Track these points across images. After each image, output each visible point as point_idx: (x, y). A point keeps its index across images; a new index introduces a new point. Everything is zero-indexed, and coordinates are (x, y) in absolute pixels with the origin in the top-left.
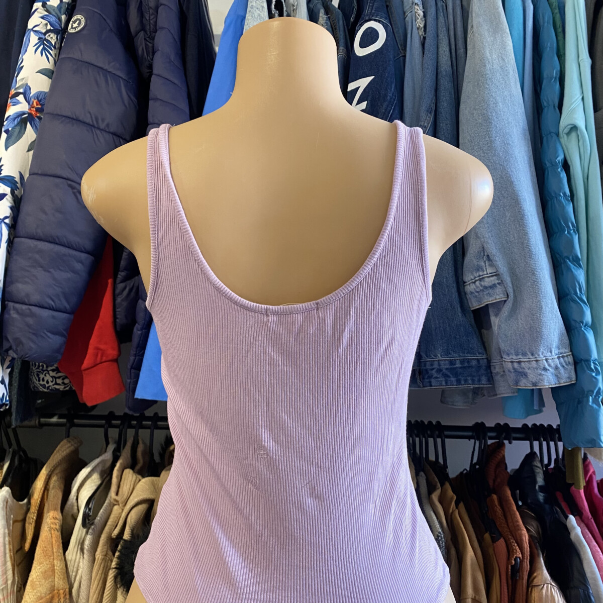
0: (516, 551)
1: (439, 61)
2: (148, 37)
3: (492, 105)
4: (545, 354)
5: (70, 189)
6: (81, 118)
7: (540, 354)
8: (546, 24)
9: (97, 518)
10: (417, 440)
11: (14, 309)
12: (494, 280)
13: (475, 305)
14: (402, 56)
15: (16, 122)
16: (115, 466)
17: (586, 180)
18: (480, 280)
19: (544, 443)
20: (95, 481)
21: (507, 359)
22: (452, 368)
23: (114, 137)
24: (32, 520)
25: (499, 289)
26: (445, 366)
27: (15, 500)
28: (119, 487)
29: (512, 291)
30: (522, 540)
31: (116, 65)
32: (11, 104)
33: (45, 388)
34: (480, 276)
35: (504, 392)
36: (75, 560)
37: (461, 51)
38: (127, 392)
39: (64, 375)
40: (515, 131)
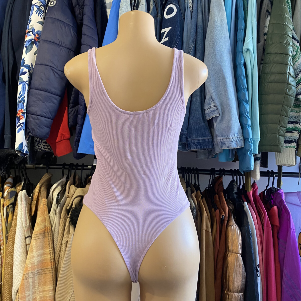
0: (223, 213)
1: (198, 21)
2: (80, 8)
3: (216, 40)
4: (232, 136)
5: (52, 70)
6: (55, 42)
7: (230, 136)
8: (240, 7)
9: (61, 201)
10: (188, 175)
11: (31, 117)
12: (215, 108)
13: (208, 118)
14: (183, 19)
15: (29, 43)
16: (67, 183)
17: (252, 70)
18: (210, 108)
19: (238, 177)
20: (59, 189)
21: (219, 138)
22: (199, 142)
23: (68, 49)
24: (34, 204)
25: (216, 112)
26: (196, 142)
27: (28, 196)
28: (69, 191)
29: (221, 112)
30: (225, 210)
31: (68, 20)
32: (27, 36)
33: (40, 150)
35: (217, 151)
36: (53, 217)
37: (207, 17)
38: (74, 151)
39: (48, 145)
40: (225, 50)
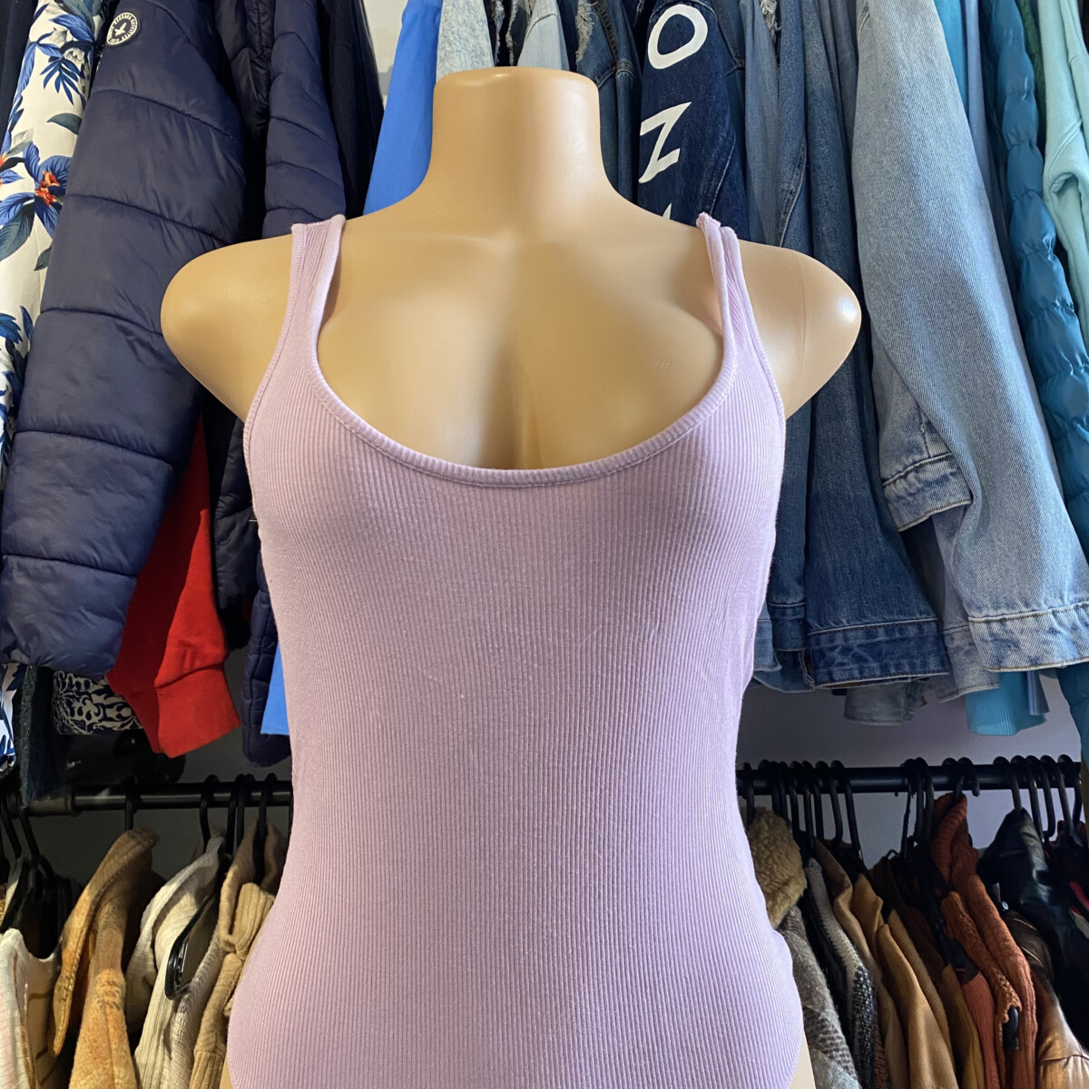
0: (1011, 995)
1: (808, 72)
2: (258, 57)
3: (915, 143)
4: (1051, 603)
5: (122, 334)
6: (138, 203)
7: (1042, 601)
9: (193, 980)
10: (800, 798)
11: (21, 568)
12: (944, 468)
13: (906, 520)
14: (738, 69)
15: (12, 214)
16: (225, 878)
18: (916, 470)
19: (1040, 792)
20: (187, 909)
21: (976, 616)
22: (870, 643)
23: (202, 235)
24: (65, 992)
25: (954, 485)
26: (856, 641)
27: (31, 955)
28: (233, 918)
29: (979, 487)
30: (1018, 975)
31: (201, 105)
33: (84, 729)
34: (915, 462)
35: (973, 683)
36: (155, 1064)
37: (848, 55)
38: (244, 723)
39: (121, 700)
40: (962, 189)
